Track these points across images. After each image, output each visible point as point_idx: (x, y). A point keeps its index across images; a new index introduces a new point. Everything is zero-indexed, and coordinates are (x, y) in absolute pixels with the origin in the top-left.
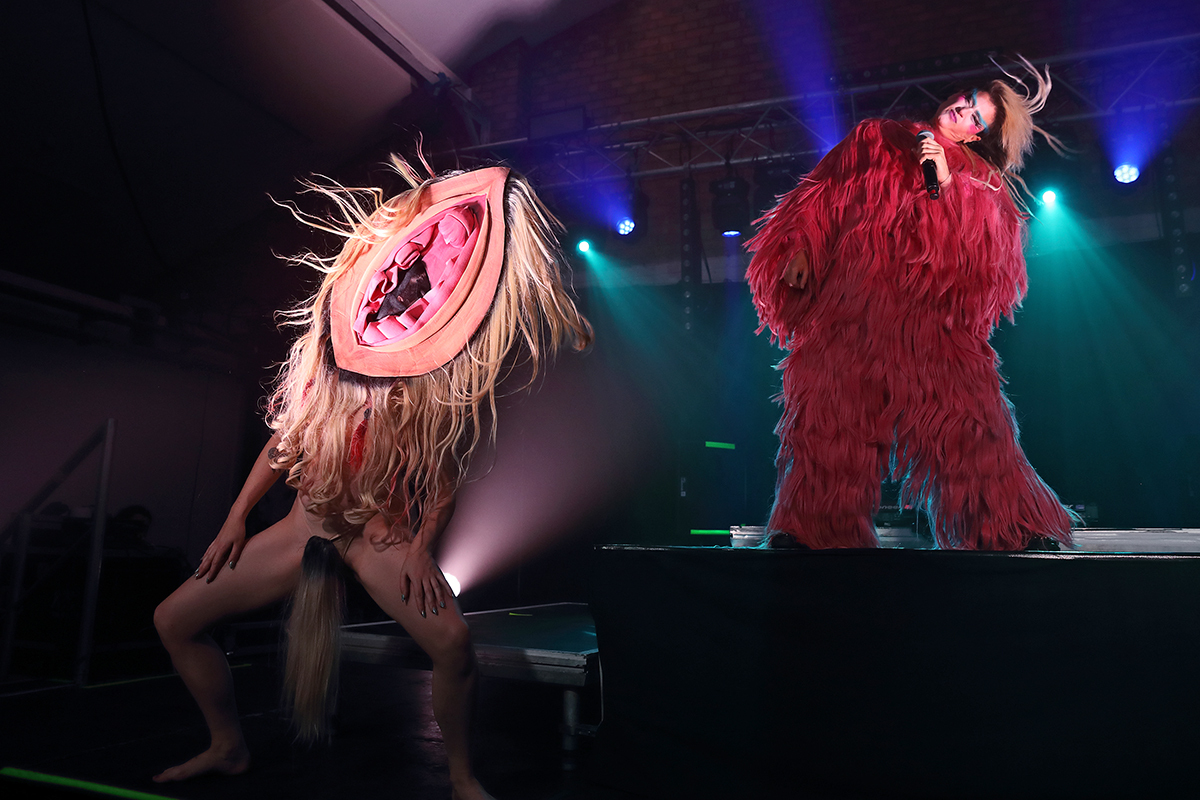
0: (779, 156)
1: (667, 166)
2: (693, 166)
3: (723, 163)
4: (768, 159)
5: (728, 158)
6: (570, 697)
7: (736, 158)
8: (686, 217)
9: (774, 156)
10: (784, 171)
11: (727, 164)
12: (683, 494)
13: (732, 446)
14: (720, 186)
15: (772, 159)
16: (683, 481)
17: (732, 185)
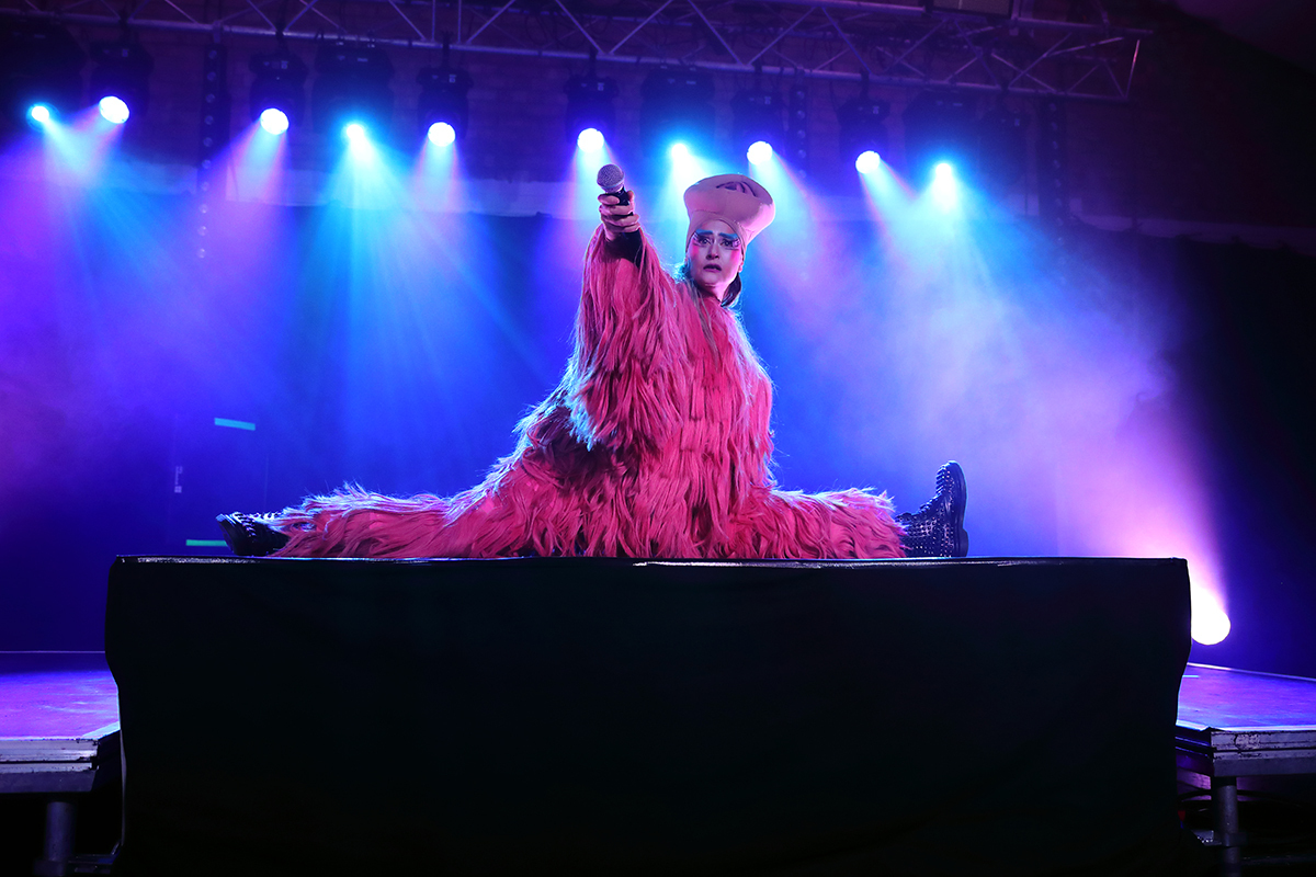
0: (353, 38)
1: (185, 19)
2: (227, 29)
3: (273, 33)
4: (339, 40)
5: (280, 28)
6: (58, 810)
7: (291, 30)
8: (211, 98)
9: (347, 38)
10: (360, 60)
11: (279, 34)
12: (178, 490)
13: (251, 427)
14: (267, 64)
15: (343, 40)
16: (179, 470)
17: (284, 65)
